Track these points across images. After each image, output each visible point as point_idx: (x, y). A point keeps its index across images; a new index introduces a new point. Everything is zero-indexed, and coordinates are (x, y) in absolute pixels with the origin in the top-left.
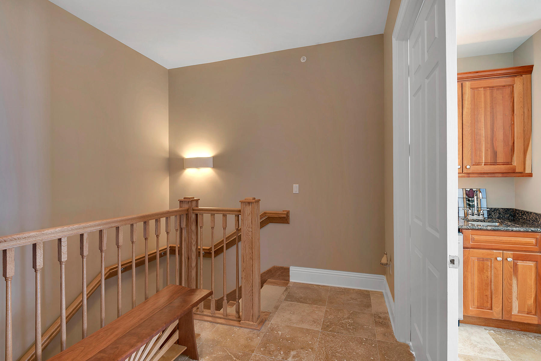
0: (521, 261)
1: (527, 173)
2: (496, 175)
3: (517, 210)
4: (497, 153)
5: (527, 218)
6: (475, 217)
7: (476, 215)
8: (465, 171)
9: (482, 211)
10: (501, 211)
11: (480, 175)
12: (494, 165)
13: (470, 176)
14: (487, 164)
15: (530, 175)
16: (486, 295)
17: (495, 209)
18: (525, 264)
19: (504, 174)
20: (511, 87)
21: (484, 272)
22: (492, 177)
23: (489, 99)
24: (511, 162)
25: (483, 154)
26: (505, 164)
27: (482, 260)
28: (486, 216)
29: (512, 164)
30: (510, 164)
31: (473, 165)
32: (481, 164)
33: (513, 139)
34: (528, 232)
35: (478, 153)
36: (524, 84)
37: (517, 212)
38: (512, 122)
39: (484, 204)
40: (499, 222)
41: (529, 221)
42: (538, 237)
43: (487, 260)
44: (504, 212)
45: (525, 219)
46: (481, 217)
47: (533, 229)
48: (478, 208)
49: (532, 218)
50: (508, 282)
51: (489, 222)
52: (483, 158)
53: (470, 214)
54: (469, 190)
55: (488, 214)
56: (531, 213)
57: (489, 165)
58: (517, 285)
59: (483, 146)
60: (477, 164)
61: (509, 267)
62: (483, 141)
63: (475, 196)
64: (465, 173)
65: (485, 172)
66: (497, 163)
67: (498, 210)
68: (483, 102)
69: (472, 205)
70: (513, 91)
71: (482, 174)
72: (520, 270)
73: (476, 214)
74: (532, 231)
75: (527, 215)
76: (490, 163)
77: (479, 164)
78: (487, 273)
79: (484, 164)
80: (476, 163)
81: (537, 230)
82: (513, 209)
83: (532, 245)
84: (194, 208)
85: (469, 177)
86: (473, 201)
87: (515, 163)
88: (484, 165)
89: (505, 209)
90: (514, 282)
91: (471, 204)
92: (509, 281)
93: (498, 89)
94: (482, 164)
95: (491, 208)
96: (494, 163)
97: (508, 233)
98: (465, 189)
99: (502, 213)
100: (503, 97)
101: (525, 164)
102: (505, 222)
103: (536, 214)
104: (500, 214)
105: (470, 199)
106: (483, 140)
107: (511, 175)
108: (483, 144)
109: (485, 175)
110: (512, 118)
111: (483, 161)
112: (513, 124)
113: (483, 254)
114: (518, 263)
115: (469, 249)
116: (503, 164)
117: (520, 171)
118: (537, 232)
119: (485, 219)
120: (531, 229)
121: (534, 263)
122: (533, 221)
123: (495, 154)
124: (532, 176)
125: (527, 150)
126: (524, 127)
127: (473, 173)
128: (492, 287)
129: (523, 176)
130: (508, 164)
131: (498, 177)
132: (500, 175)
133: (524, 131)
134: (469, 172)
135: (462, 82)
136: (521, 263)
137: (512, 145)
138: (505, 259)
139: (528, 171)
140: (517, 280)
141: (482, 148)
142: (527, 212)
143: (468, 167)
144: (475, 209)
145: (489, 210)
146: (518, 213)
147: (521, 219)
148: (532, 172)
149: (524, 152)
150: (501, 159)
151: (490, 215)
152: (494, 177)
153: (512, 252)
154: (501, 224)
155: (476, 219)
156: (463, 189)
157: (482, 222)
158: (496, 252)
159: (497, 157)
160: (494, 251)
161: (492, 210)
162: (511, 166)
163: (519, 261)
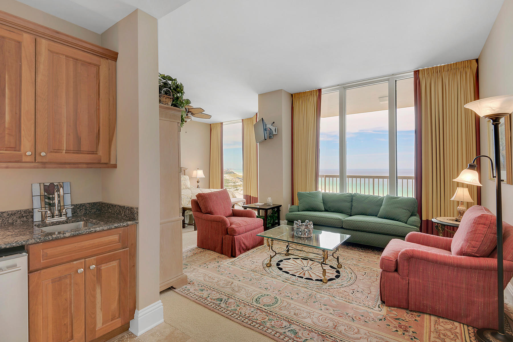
0: (104, 265)
1: (112, 164)
2: (80, 166)
3: (103, 203)
4: (80, 139)
5: (112, 212)
6: (56, 219)
7: (58, 217)
8: (38, 159)
9: (64, 211)
10: (87, 207)
11: (60, 166)
12: (77, 153)
13: (47, 166)
14: (69, 151)
15: (115, 166)
16: (65, 324)
17: (81, 205)
18: (110, 266)
19: (90, 165)
20: (97, 67)
21: (61, 295)
22: (75, 168)
23: (72, 72)
24: (97, 151)
25: (64, 138)
26: (90, 153)
27: (58, 280)
28: (70, 214)
30: (95, 154)
31: (50, 152)
32: (61, 151)
33: (99, 126)
34: (112, 229)
35: (58, 137)
36: (109, 69)
37: (103, 205)
38: (98, 107)
39: (68, 200)
40: (84, 221)
41: (114, 214)
42: (121, 232)
43: (66, 277)
44: (90, 208)
45: (110, 212)
46: (64, 218)
47: (116, 225)
48: (60, 206)
49: (116, 211)
50: (91, 294)
51: (73, 222)
52: (64, 144)
53: (49, 216)
54: (48, 184)
55: (73, 212)
56: (115, 206)
57: (71, 153)
58: (101, 293)
60: (56, 151)
61: (92, 276)
62: (64, 122)
63: (56, 193)
64: (38, 162)
65: (67, 161)
66: (81, 152)
67: (84, 206)
68: (65, 73)
69: (53, 203)
70: (99, 73)
71: (62, 164)
72: (104, 274)
73: (57, 215)
74: (116, 227)
75: (112, 208)
76: (73, 150)
77: (59, 151)
78: (65, 294)
79: (64, 151)
80: (54, 150)
81: (120, 225)
82: (99, 203)
83: (114, 242)
85: (45, 168)
86: (53, 199)
87: (100, 153)
88: (66, 153)
89: (91, 203)
90: (98, 291)
91: (51, 202)
92: (93, 293)
93: (82, 64)
94: (63, 151)
95: (77, 204)
96: (78, 152)
97: (90, 235)
98: (44, 183)
99: (88, 209)
100: (88, 75)
101: (110, 154)
102: (91, 220)
103: (120, 206)
104: (86, 210)
105: (51, 196)
106: (64, 120)
107: (96, 166)
108: (64, 126)
109: (66, 166)
110: (98, 102)
111: (64, 148)
112: (99, 109)
113: (60, 271)
114: (102, 268)
115: (39, 271)
116: (88, 153)
117: (105, 162)
118: (120, 227)
119: (68, 219)
120: (115, 225)
121: (118, 261)
122: (117, 214)
123: (78, 139)
124: (116, 167)
125: (112, 140)
126: (109, 116)
127: (51, 163)
128: (72, 310)
129: (108, 167)
130: (93, 154)
131: (82, 168)
132: (85, 166)
133: (109, 119)
134: (45, 161)
135: (35, 36)
136: (105, 266)
137: (97, 132)
138: (87, 268)
139: (113, 162)
140: (101, 288)
141: (63, 131)
142: (112, 205)
143: (43, 154)
144: (55, 208)
145: (73, 208)
146: (104, 207)
147: (107, 212)
148: (116, 163)
149: (109, 141)
150: (85, 147)
151: (74, 213)
152: (78, 167)
153: (95, 257)
154: (86, 222)
155: (57, 222)
156: (40, 183)
157: (64, 224)
158: (77, 263)
159: (81, 144)
160: (75, 262)
161: (77, 207)
162: (96, 155)
163: (102, 265)
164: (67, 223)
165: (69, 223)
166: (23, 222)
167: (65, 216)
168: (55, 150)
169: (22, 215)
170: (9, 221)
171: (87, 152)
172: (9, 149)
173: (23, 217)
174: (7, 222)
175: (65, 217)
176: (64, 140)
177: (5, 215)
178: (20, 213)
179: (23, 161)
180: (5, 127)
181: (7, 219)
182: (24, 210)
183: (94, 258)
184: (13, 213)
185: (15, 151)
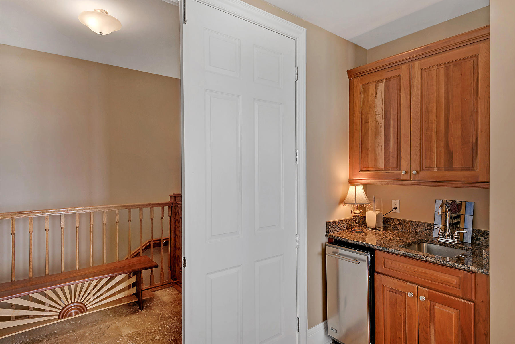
0: (439, 305)
2: (454, 184)
4: (452, 153)
7: (449, 238)
8: (413, 177)
9: (456, 233)
11: (433, 184)
12: (449, 170)
14: (440, 168)
16: (399, 337)
18: (444, 310)
19: (465, 183)
20: (475, 58)
21: (396, 307)
23: (443, 80)
24: (473, 167)
25: (435, 155)
27: (394, 292)
29: (474, 170)
30: (471, 170)
31: (423, 170)
32: (433, 168)
33: (477, 135)
35: (429, 154)
38: (475, 109)
42: (461, 276)
43: (400, 293)
50: (423, 328)
52: (434, 161)
53: (441, 235)
54: (450, 202)
57: (443, 170)
58: (435, 336)
59: (434, 146)
61: (425, 309)
62: (435, 138)
64: (413, 180)
66: (454, 168)
68: (436, 85)
71: (435, 182)
72: (437, 315)
73: (448, 236)
76: (444, 167)
77: (431, 168)
78: (399, 309)
79: (436, 168)
83: (453, 285)
84: (178, 202)
85: (420, 185)
87: (478, 169)
88: (437, 170)
90: (432, 330)
91: (452, 221)
92: (425, 327)
93: (455, 66)
96: (449, 168)
98: (446, 201)
100: (462, 75)
105: (452, 215)
106: (435, 136)
107: (474, 185)
108: (435, 142)
109: (440, 184)
111: (434, 165)
112: (476, 112)
113: (395, 284)
114: (436, 307)
115: (381, 275)
116: (463, 170)
117: (483, 180)
121: (456, 311)
123: (449, 154)
127: (424, 181)
128: (407, 330)
130: (469, 170)
134: (418, 179)
135: (410, 63)
136: (439, 307)
137: (474, 142)
140: (435, 330)
141: (434, 147)
145: (473, 233)
150: (458, 162)
152: (452, 186)
155: (443, 243)
156: (443, 200)
157: (450, 247)
158: (408, 285)
159: (452, 159)
160: (408, 283)
161: (481, 233)
162: (472, 172)
163: (437, 304)
164: (454, 247)
165: (456, 248)
166: (426, 234)
167: (456, 239)
168: (427, 167)
169: (426, 228)
170: (417, 231)
171: (461, 168)
172: (393, 169)
173: (427, 230)
174: (415, 231)
175: (456, 241)
176: (435, 156)
177: (414, 224)
178: (424, 226)
179: (402, 179)
180: (390, 151)
181: (415, 228)
182: (427, 224)
183: (427, 289)
184: (419, 224)
185: (397, 170)
